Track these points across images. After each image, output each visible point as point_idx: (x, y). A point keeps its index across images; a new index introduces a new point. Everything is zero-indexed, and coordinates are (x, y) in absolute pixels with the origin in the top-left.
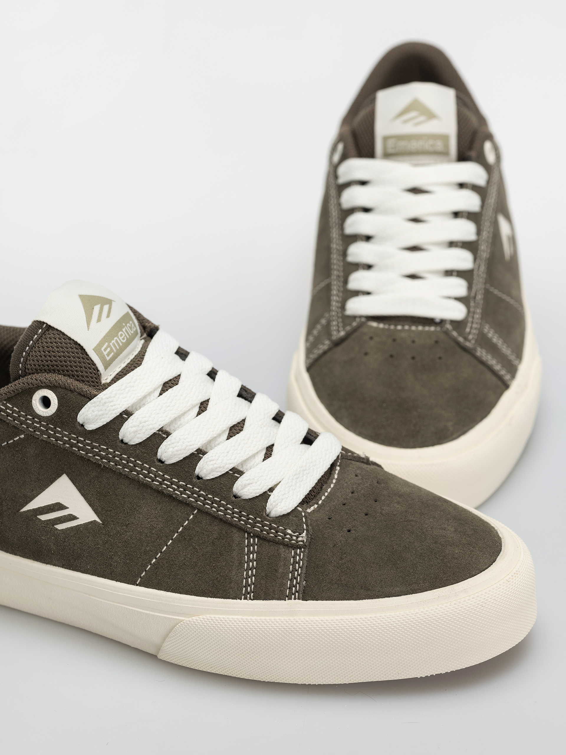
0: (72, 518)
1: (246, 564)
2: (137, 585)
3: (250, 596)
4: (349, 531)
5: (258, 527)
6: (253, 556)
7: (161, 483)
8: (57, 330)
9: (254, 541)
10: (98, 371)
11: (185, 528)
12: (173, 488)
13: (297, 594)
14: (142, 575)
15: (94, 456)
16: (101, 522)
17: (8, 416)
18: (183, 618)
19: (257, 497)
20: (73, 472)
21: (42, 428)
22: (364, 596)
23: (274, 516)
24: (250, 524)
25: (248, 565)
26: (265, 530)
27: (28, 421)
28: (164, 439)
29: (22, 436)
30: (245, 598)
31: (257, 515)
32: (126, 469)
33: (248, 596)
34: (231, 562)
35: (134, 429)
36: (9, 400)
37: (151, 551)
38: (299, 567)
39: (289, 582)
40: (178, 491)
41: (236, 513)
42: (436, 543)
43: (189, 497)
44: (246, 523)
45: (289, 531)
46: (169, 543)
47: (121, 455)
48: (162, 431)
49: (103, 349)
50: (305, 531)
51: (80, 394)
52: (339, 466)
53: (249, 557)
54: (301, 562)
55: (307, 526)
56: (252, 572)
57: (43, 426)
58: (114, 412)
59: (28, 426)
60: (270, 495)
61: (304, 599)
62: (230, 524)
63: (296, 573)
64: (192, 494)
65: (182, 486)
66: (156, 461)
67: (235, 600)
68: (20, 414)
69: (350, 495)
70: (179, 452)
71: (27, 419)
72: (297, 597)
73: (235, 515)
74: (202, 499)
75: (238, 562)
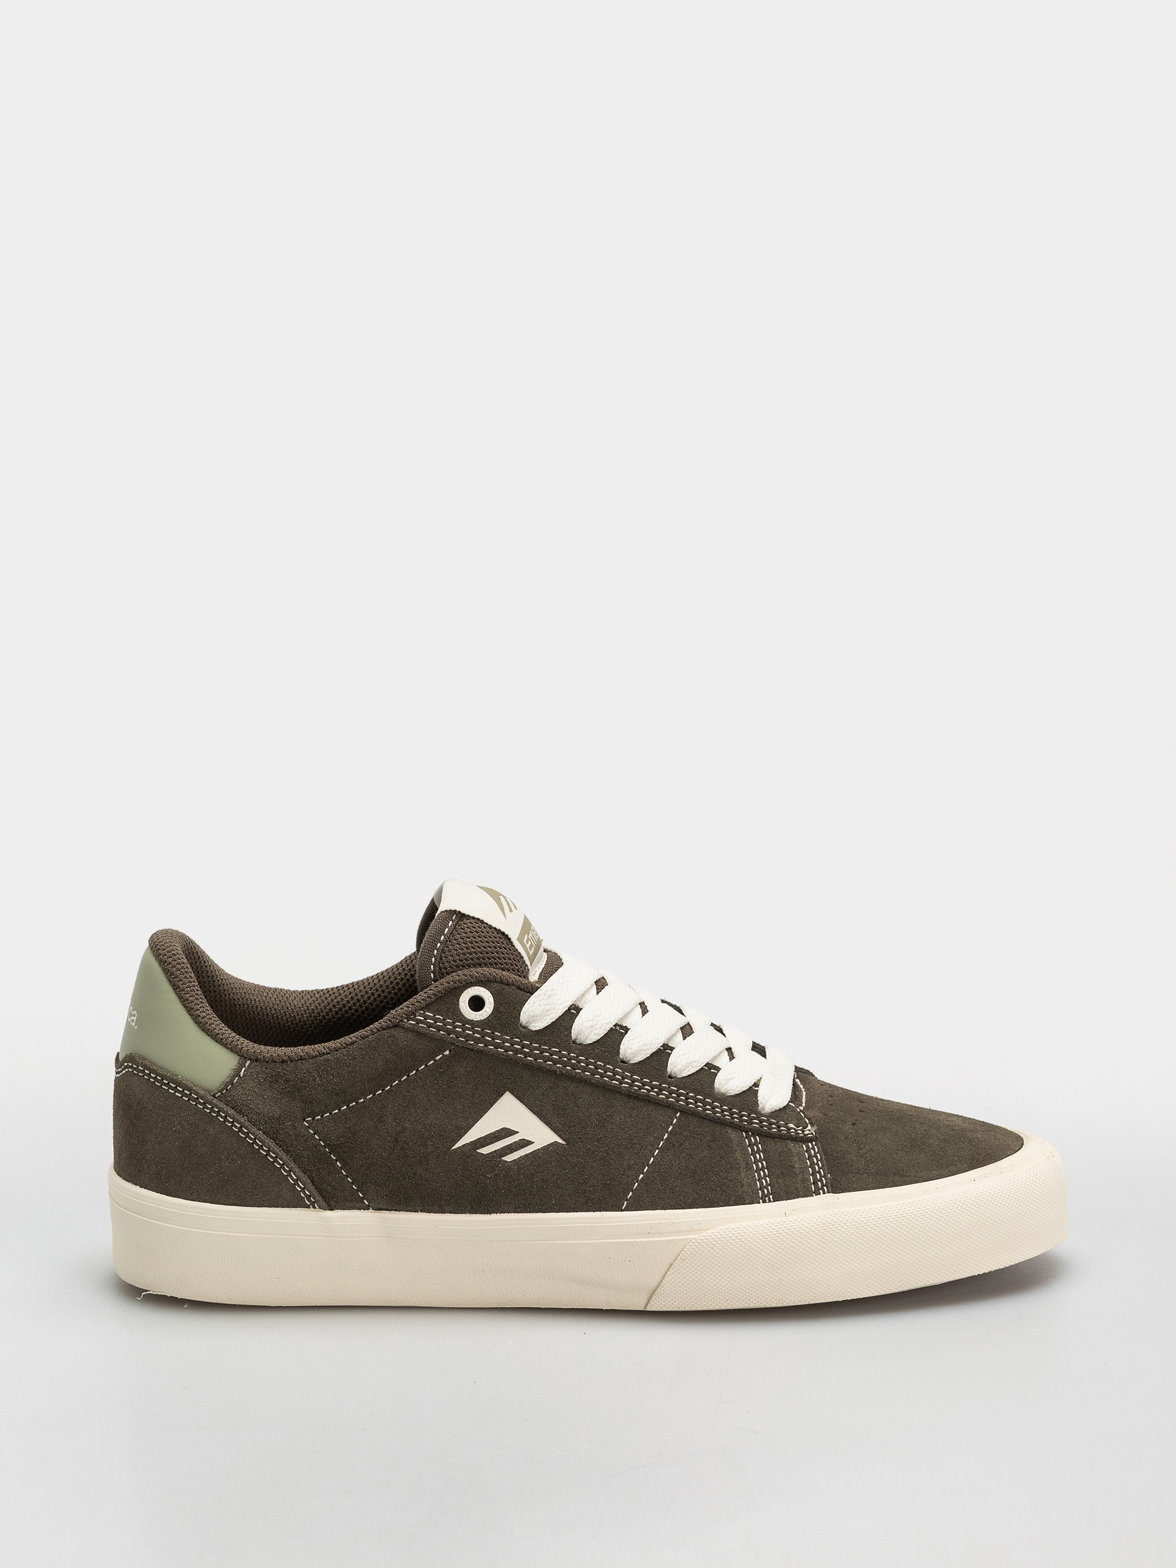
0: (525, 1143)
1: (754, 1165)
2: (623, 1210)
3: (769, 1198)
4: (854, 1124)
5: (756, 1124)
6: (760, 1155)
7: (631, 1085)
8: (473, 918)
9: (755, 1139)
11: (670, 1134)
12: (646, 1089)
13: (824, 1188)
14: (628, 1197)
15: (546, 1062)
16: (564, 1143)
17: (429, 1027)
18: (692, 1236)
19: (744, 1091)
20: (520, 1086)
21: (476, 1035)
22: (901, 1183)
23: (770, 1111)
24: (745, 1121)
25: (757, 1166)
26: (765, 1126)
27: (457, 1029)
28: (623, 1035)
29: (447, 1052)
30: (764, 1202)
31: (750, 1111)
32: (586, 1073)
33: (767, 1199)
34: (736, 1164)
35: (589, 1024)
36: (427, 1007)
37: (637, 1165)
38: (818, 1160)
39: (811, 1177)
40: (653, 1092)
41: (726, 1110)
43: (667, 1098)
44: (741, 1120)
45: (791, 1125)
46: (656, 1153)
47: (577, 1057)
50: (809, 1124)
51: (519, 988)
53: (755, 1158)
54: (817, 1155)
55: (809, 1119)
56: (764, 1173)
57: (478, 1032)
58: (562, 1006)
59: (458, 1035)
60: (758, 1090)
61: (836, 1192)
62: (722, 1123)
63: (815, 1167)
64: (670, 1094)
65: (656, 1087)
66: (619, 1061)
67: (753, 1205)
68: (446, 1022)
70: (644, 1049)
71: (455, 1027)
72: (826, 1191)
73: (725, 1113)
74: (683, 1098)
75: (744, 1163)
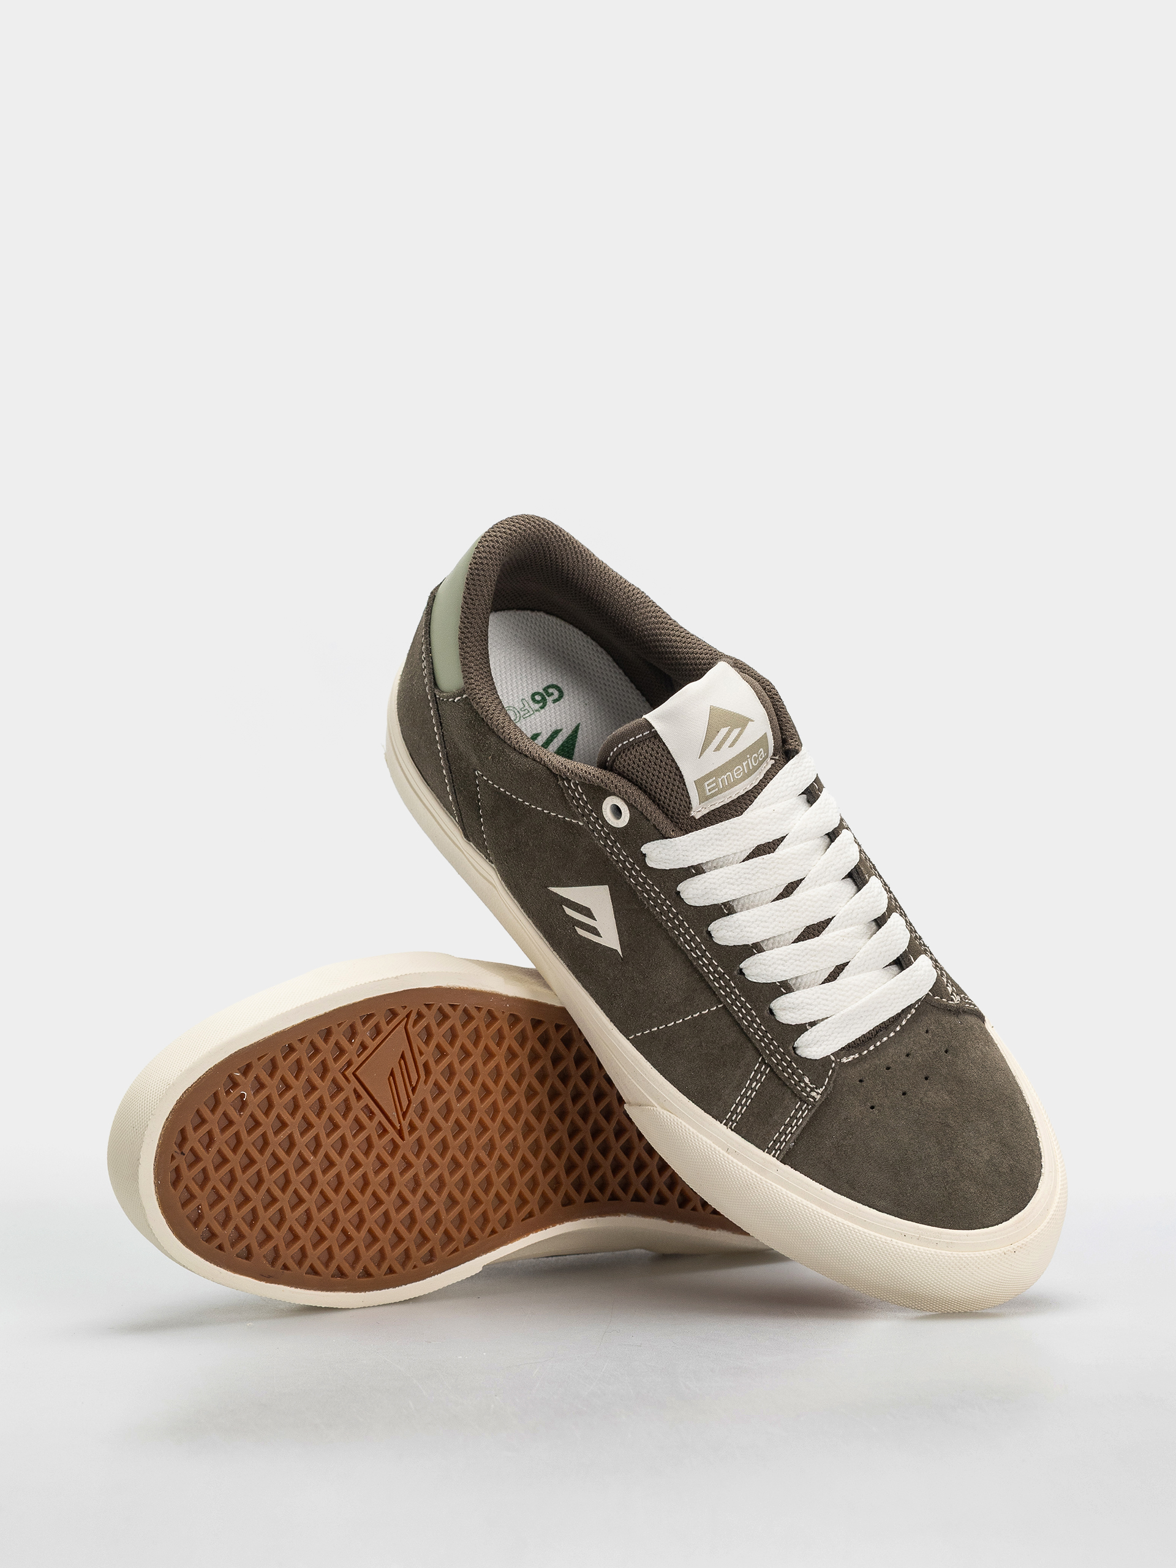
0: (596, 932)
1: (744, 1089)
2: (628, 1039)
3: (732, 1125)
4: (872, 1107)
5: (777, 1059)
6: (756, 1085)
7: (699, 958)
8: (664, 743)
9: (765, 1069)
10: (690, 803)
11: (701, 1015)
12: (708, 969)
13: (779, 1152)
14: (637, 1035)
15: (643, 892)
16: (621, 956)
17: (573, 798)
18: (656, 1105)
19: (793, 1024)
20: (616, 890)
21: (602, 832)
23: (800, 1055)
24: (770, 1050)
25: (746, 1092)
26: (782, 1066)
27: (591, 817)
28: (725, 915)
29: (581, 824)
30: (726, 1125)
31: (782, 1044)
32: (669, 923)
33: (731, 1123)
34: (731, 1078)
35: (697, 889)
36: (581, 784)
37: (657, 1019)
38: (796, 1124)
39: (778, 1134)
40: (712, 976)
41: (762, 1031)
42: (957, 1169)
43: (720, 988)
44: (767, 1046)
45: (807, 1080)
46: (678, 1022)
47: (671, 907)
48: (725, 906)
49: (706, 784)
50: (824, 1087)
51: (655, 827)
52: (915, 1009)
53: (750, 1084)
54: (801, 1120)
55: (830, 1080)
56: (746, 1102)
57: (604, 832)
59: (590, 822)
60: (807, 1030)
61: (783, 1162)
62: (749, 1039)
63: (790, 1128)
64: (726, 986)
65: (718, 973)
66: (704, 932)
67: (715, 1120)
68: (586, 805)
69: (903, 1058)
70: (732, 939)
71: (591, 814)
72: (776, 1156)
73: (759, 1032)
74: (734, 997)
75: (737, 1082)
